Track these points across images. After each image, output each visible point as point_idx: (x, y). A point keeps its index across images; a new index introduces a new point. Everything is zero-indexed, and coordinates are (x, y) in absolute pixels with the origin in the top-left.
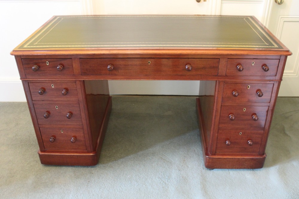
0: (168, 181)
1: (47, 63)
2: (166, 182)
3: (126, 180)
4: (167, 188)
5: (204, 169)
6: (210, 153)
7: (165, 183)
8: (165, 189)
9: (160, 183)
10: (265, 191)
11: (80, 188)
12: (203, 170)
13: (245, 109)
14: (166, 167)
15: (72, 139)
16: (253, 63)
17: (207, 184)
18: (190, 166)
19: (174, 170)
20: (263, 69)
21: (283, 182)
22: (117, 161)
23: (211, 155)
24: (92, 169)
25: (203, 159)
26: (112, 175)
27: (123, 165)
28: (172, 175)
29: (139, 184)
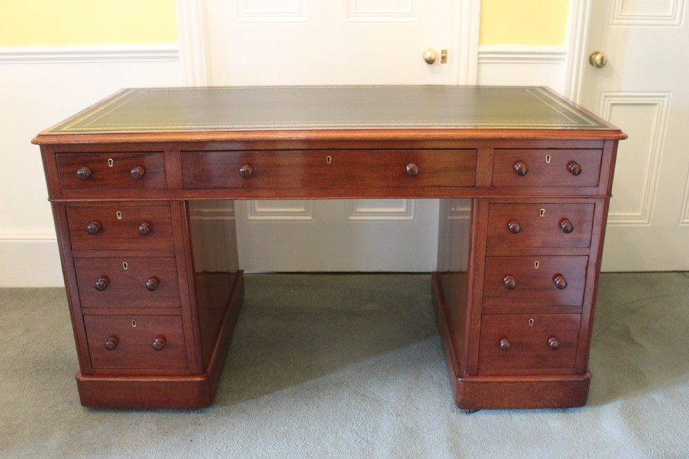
0: (372, 436)
1: (110, 161)
2: (369, 439)
3: (276, 437)
4: (371, 450)
5: (453, 411)
6: (466, 373)
7: (367, 441)
8: (367, 453)
9: (356, 441)
10: (594, 452)
11: (170, 454)
12: (451, 413)
13: (537, 263)
14: (368, 409)
15: (155, 341)
16: (548, 157)
17: (461, 441)
18: (421, 407)
19: (385, 415)
20: (569, 170)
21: (633, 433)
22: (255, 400)
23: (467, 375)
24: (198, 415)
25: (451, 393)
26: (245, 426)
27: (269, 408)
28: (383, 424)
29: (306, 444)
